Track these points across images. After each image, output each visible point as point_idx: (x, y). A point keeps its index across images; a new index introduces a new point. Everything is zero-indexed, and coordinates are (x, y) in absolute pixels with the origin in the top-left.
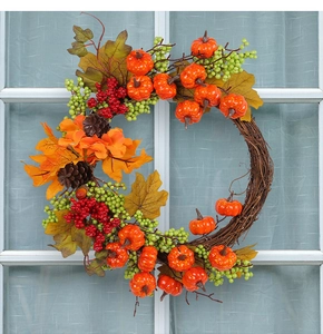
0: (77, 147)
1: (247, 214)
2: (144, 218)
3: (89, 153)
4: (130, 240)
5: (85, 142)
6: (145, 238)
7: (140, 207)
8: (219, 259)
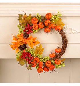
0: (22, 41)
1: (62, 52)
2: (39, 55)
3: (25, 42)
4: (36, 61)
5: (24, 40)
6: (40, 60)
7: (38, 53)
8: (57, 62)
